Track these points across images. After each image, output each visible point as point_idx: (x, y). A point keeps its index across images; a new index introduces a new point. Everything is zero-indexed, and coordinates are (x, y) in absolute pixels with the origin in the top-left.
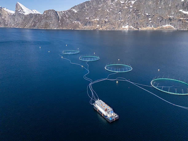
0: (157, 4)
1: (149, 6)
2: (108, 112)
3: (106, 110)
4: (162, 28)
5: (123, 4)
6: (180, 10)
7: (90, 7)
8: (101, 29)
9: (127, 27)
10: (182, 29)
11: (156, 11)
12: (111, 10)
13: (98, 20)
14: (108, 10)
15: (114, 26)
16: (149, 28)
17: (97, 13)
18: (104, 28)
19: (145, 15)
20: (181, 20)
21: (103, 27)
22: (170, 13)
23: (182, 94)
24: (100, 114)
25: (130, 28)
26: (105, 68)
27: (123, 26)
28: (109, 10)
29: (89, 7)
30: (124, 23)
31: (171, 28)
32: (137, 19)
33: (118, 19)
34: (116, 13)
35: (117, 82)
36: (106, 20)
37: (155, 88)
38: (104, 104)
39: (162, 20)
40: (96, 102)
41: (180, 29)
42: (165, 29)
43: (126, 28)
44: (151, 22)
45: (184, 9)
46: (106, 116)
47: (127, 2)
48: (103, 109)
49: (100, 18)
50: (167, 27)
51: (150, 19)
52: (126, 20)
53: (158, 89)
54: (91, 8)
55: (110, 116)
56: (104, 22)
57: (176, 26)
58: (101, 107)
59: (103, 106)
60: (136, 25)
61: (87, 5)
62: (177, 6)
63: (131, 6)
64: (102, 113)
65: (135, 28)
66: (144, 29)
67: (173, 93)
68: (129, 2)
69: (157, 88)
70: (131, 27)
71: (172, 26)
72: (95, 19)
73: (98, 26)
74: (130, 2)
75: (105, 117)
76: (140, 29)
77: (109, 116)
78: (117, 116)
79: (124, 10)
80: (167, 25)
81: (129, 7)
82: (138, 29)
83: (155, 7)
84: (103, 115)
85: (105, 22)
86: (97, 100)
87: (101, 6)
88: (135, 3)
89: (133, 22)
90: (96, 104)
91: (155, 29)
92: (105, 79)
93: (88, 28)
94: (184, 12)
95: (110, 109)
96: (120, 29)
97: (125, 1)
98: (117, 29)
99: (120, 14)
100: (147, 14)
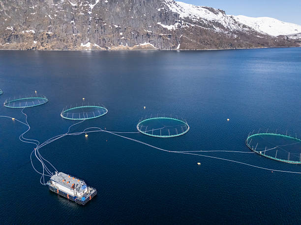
0: (127, 12)
1: (117, 14)
2: (77, 190)
3: (73, 187)
4: (140, 47)
5: (76, 7)
6: (158, 23)
7: (14, 9)
8: (41, 48)
9: (88, 45)
10: (165, 49)
11: (128, 22)
12: (55, 15)
13: (34, 32)
14: (49, 16)
15: (65, 44)
16: (122, 47)
17: (30, 20)
18: (48, 47)
19: (113, 27)
20: (161, 36)
21: (45, 45)
22: (146, 26)
23: (177, 135)
25: (93, 47)
26: (62, 115)
27: (82, 44)
28: (53, 16)
29: (10, 7)
30: (83, 40)
31: (151, 48)
32: (102, 33)
33: (72, 32)
34: (67, 22)
35: (86, 136)
36: (49, 33)
37: (143, 133)
38: (68, 177)
39: (138, 35)
40: (52, 178)
41: (162, 48)
42: (143, 49)
43: (87, 46)
44: (123, 38)
45: (162, 22)
46: (75, 197)
47: (81, 5)
48: (68, 186)
49: (37, 29)
50: (146, 46)
51: (121, 34)
52: (86, 33)
54: (16, 10)
55: (83, 194)
56: (45, 36)
57: (156, 45)
58: (64, 185)
59: (67, 181)
60: (100, 42)
61: (5, 4)
62: (153, 17)
63: (90, 13)
64: (66, 194)
65: (102, 47)
66: (116, 48)
67: (166, 136)
68: (85, 5)
69: (146, 134)
70: (96, 45)
71: (151, 44)
72: (27, 31)
73: (35, 42)
74: (87, 5)
75: (72, 200)
76: (110, 48)
77: (79, 195)
78: (94, 191)
79: (79, 18)
80: (145, 44)
81: (86, 13)
82: (107, 48)
83: (125, 17)
84: (68, 197)
85: (49, 36)
86: (54, 174)
87: (35, 7)
88: (95, 7)
89: (96, 37)
90: (53, 182)
91: (131, 49)
92: (64, 135)
93: (13, 45)
94: (164, 26)
95: (79, 183)
96: (78, 49)
97: (79, 3)
98: (71, 48)
99: (72, 23)
100: (117, 26)
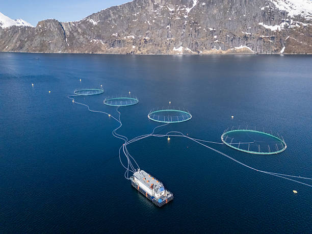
0: (225, 13)
1: (214, 16)
2: (155, 190)
3: (152, 187)
4: (235, 51)
5: (173, 12)
6: (260, 24)
7: (120, 16)
8: (139, 52)
9: (181, 49)
10: (265, 53)
11: (225, 24)
12: (154, 21)
13: (133, 37)
14: (148, 22)
15: (159, 48)
16: (215, 51)
17: (132, 27)
18: (144, 51)
19: (208, 30)
20: (261, 38)
21: (141, 49)
22: (245, 27)
23: (269, 153)
24: (142, 194)
25: (185, 52)
26: (149, 116)
27: (175, 48)
28: (151, 22)
29: (117, 16)
30: (176, 43)
31: (248, 51)
32: (195, 37)
33: (166, 37)
34: (163, 27)
35: (169, 139)
36: (146, 38)
37: (228, 145)
38: (148, 176)
39: (234, 38)
40: (135, 174)
41: (261, 52)
42: (238, 53)
43: (179, 50)
44: (217, 41)
45: (265, 22)
46: (153, 197)
47: (178, 9)
48: (148, 185)
49: (137, 35)
50: (242, 50)
51: (215, 37)
52: (179, 37)
53: (233, 147)
54: (121, 18)
55: (160, 196)
56: (143, 41)
57: (255, 49)
58: (144, 183)
59: (147, 180)
60: (195, 46)
61: (113, 13)
62: (254, 17)
63: (186, 17)
64: (145, 192)
65: (194, 51)
66: (208, 52)
67: (255, 153)
68: (182, 9)
69: (230, 146)
70: (188, 49)
71: (248, 48)
72: (128, 37)
73: (134, 47)
74: (184, 9)
75: (150, 199)
76: (201, 52)
77: (157, 196)
78: (170, 195)
79: (174, 22)
80: (241, 47)
81: (182, 17)
82: (199, 52)
83: (222, 19)
84: (147, 196)
85: (146, 41)
86: (137, 171)
87: (137, 15)
88: (191, 11)
89: (189, 41)
90: (135, 178)
91: (224, 52)
92: (149, 135)
93: (116, 50)
94: (266, 27)
95: (158, 184)
96: (170, 53)
97: (176, 8)
98: (164, 53)
99: (168, 28)
100: (211, 29)
